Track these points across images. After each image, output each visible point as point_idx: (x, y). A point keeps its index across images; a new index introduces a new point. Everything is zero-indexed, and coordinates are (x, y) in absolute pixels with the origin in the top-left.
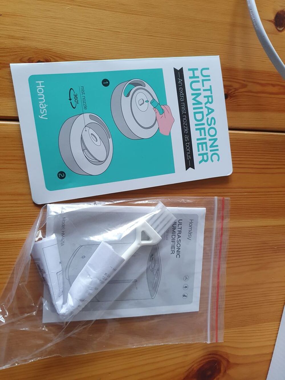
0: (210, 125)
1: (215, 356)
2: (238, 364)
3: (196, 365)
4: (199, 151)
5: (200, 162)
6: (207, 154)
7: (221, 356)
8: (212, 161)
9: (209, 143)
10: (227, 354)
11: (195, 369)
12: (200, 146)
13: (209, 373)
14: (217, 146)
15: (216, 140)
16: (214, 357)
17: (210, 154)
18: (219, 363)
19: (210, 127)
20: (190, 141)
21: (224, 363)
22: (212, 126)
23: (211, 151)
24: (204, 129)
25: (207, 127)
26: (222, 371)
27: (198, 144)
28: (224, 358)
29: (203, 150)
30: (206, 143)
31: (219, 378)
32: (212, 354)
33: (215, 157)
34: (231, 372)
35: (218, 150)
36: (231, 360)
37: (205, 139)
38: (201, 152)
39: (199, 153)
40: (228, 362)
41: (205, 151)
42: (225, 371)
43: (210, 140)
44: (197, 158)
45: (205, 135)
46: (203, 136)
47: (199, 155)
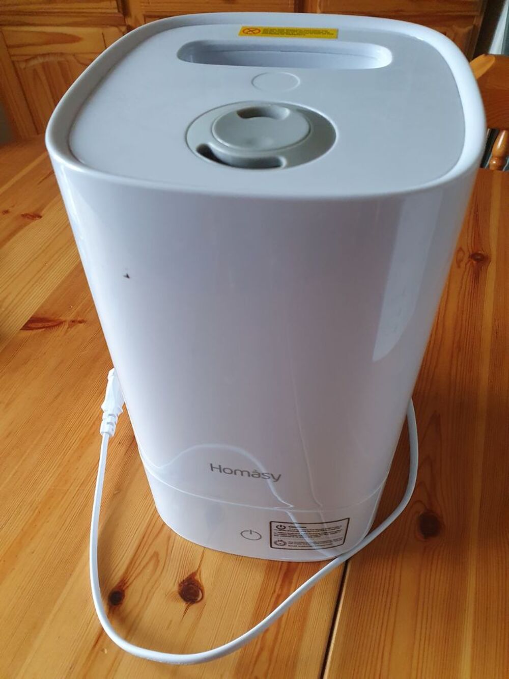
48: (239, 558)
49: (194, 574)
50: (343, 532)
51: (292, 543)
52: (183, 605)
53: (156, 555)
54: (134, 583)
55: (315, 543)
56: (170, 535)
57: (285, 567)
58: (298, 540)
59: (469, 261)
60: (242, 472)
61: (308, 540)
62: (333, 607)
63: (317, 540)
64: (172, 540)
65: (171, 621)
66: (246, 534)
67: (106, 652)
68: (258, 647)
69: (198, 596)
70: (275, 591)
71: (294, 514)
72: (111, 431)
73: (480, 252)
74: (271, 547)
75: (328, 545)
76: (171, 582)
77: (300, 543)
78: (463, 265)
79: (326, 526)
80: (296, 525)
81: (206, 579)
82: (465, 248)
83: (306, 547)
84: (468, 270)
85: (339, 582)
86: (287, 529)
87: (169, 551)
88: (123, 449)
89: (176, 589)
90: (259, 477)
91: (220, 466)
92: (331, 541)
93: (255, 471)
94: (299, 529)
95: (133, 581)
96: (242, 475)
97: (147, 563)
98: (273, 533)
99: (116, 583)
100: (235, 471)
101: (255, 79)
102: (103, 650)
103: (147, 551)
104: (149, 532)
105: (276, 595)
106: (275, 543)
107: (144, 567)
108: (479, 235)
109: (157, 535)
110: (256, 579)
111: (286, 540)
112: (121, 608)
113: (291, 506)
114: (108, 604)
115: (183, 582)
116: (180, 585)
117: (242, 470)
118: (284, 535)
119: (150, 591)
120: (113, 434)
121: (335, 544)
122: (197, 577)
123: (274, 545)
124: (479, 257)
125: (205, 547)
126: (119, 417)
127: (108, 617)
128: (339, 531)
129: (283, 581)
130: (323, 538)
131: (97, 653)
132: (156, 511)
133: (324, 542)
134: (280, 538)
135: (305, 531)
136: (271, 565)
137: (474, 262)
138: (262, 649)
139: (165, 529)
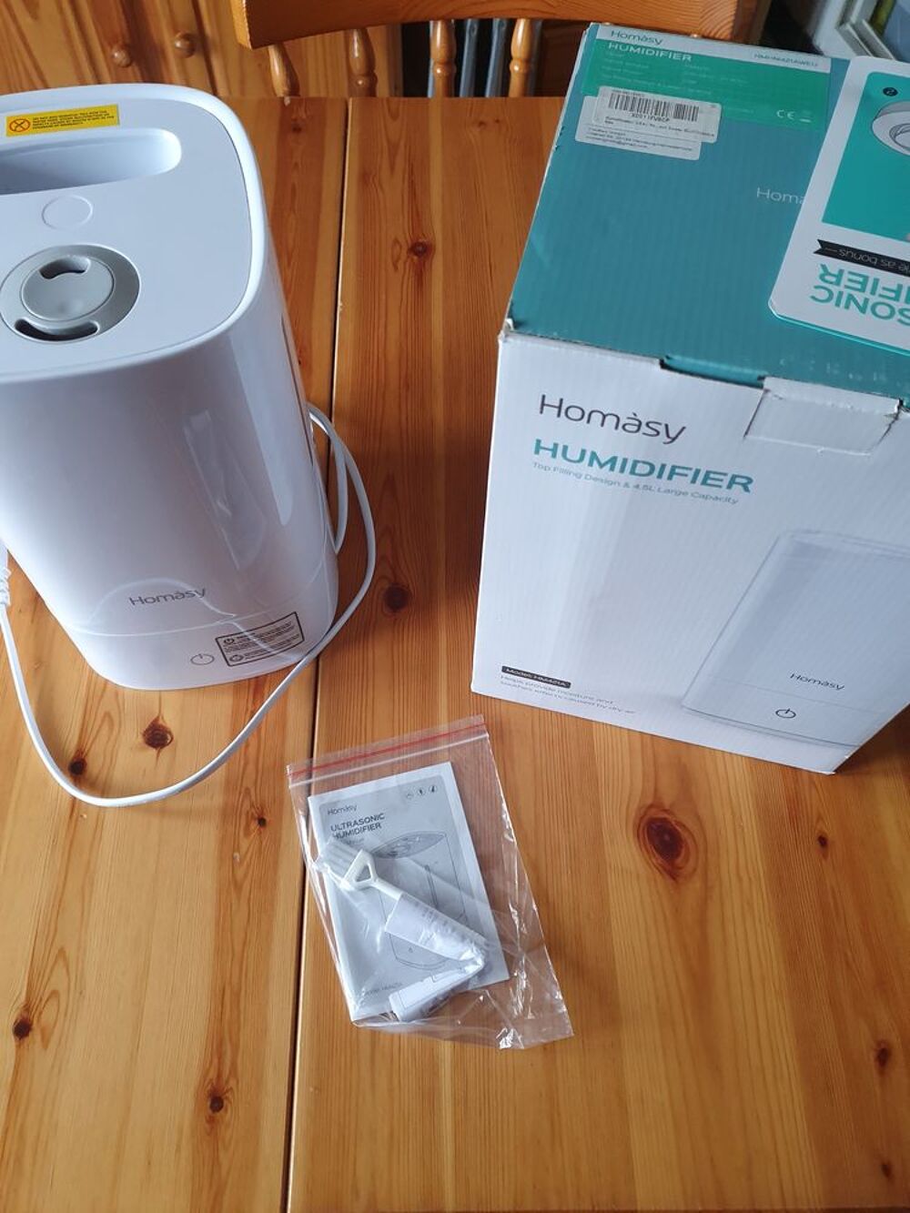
0: (901, 312)
1: (641, 829)
2: (656, 790)
3: (654, 860)
4: (850, 273)
5: (824, 267)
6: (838, 283)
7: (642, 818)
8: (816, 287)
9: (860, 297)
10: (639, 808)
11: (659, 861)
12: (861, 279)
13: (667, 837)
14: (847, 307)
15: (863, 310)
16: (644, 829)
17: (835, 290)
18: (652, 821)
19: (896, 311)
20: (879, 266)
21: (654, 813)
22: (898, 316)
23: (841, 294)
24: (896, 299)
25: (897, 305)
26: (666, 816)
27: (866, 278)
28: (645, 813)
29: (850, 280)
30: (863, 290)
31: (675, 821)
32: (638, 831)
33: (824, 295)
34: (667, 802)
35: (838, 304)
36: (649, 801)
37: (873, 292)
38: (846, 276)
39: (846, 272)
40: (651, 806)
41: (844, 281)
42: (666, 811)
43: (866, 301)
44: (834, 264)
45: (881, 296)
46: (879, 291)
47: (841, 272)
48: (202, 690)
49: (156, 720)
50: (297, 628)
51: (249, 654)
52: (153, 751)
53: (107, 715)
54: (92, 749)
55: (272, 647)
56: (117, 691)
57: (253, 682)
58: (252, 649)
59: (408, 257)
60: (165, 597)
61: (263, 646)
62: (311, 705)
63: (272, 643)
64: (120, 697)
65: (145, 771)
66: (197, 660)
67: (85, 816)
68: (242, 763)
69: (166, 738)
70: (247, 710)
71: (239, 623)
72: (5, 600)
73: (420, 241)
74: (229, 665)
75: (287, 646)
76: (132, 735)
77: (256, 652)
78: (400, 265)
79: (278, 625)
80: (246, 634)
81: (170, 721)
82: (402, 240)
83: (263, 654)
84: (407, 270)
85: (313, 681)
86: (236, 641)
87: (121, 707)
88: (27, 618)
89: (140, 739)
90: (184, 597)
91: (140, 598)
92: (288, 641)
93: (178, 593)
94: (250, 637)
95: (91, 746)
96: (166, 600)
97: (100, 727)
98: (224, 650)
99: (72, 755)
100: (158, 598)
101: (46, 211)
102: (82, 816)
103: (96, 713)
104: (91, 694)
105: (249, 712)
106: (231, 659)
107: (98, 732)
108: (418, 215)
109: (102, 696)
110: (226, 703)
111: (241, 653)
112: (87, 775)
113: (234, 615)
114: (71, 776)
115: (147, 730)
116: (144, 735)
117: (163, 595)
118: (237, 649)
119: (113, 750)
120: (9, 603)
121: (295, 642)
122: (161, 722)
123: (231, 663)
124: (420, 248)
125: (160, 691)
126: (8, 581)
127: (76, 785)
128: (292, 628)
129: (254, 697)
130: (279, 639)
131: (77, 820)
132: (92, 671)
133: (280, 644)
134: (233, 653)
135: (256, 636)
136: (238, 686)
137: (415, 258)
138: (246, 764)
139: (109, 686)
